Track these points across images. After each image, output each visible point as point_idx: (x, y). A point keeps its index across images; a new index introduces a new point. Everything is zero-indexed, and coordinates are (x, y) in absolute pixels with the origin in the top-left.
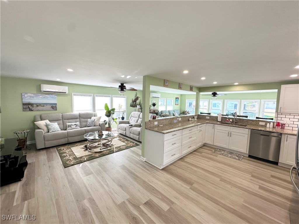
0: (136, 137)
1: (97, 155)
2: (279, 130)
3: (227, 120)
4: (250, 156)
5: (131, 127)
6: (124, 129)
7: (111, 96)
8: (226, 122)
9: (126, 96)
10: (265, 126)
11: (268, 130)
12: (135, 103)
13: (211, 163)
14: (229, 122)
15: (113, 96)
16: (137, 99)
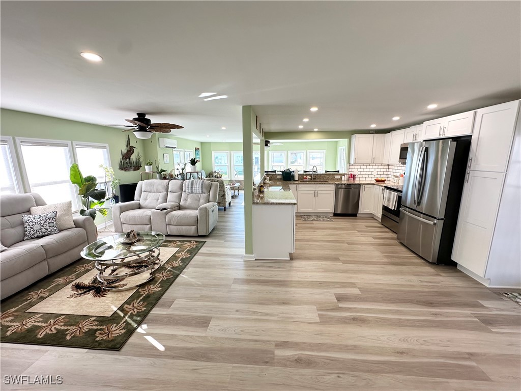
0: (192, 230)
1: (155, 288)
2: (351, 181)
3: (305, 177)
4: (335, 215)
5: (167, 213)
6: (147, 222)
7: (69, 142)
8: (304, 180)
9: (107, 145)
10: (341, 179)
11: (343, 182)
12: (128, 160)
13: (320, 232)
14: (308, 180)
15: (74, 145)
16: (130, 151)
